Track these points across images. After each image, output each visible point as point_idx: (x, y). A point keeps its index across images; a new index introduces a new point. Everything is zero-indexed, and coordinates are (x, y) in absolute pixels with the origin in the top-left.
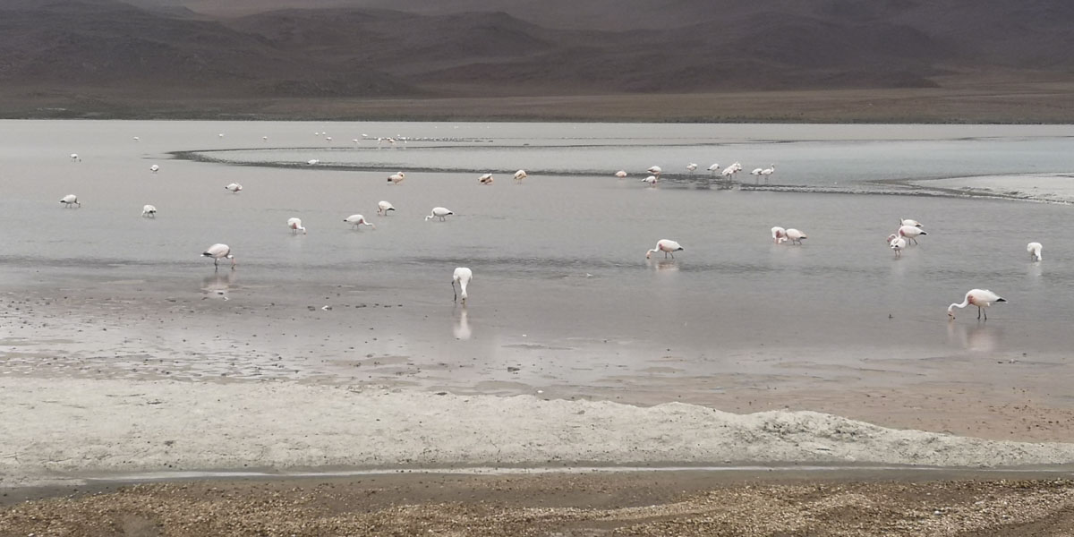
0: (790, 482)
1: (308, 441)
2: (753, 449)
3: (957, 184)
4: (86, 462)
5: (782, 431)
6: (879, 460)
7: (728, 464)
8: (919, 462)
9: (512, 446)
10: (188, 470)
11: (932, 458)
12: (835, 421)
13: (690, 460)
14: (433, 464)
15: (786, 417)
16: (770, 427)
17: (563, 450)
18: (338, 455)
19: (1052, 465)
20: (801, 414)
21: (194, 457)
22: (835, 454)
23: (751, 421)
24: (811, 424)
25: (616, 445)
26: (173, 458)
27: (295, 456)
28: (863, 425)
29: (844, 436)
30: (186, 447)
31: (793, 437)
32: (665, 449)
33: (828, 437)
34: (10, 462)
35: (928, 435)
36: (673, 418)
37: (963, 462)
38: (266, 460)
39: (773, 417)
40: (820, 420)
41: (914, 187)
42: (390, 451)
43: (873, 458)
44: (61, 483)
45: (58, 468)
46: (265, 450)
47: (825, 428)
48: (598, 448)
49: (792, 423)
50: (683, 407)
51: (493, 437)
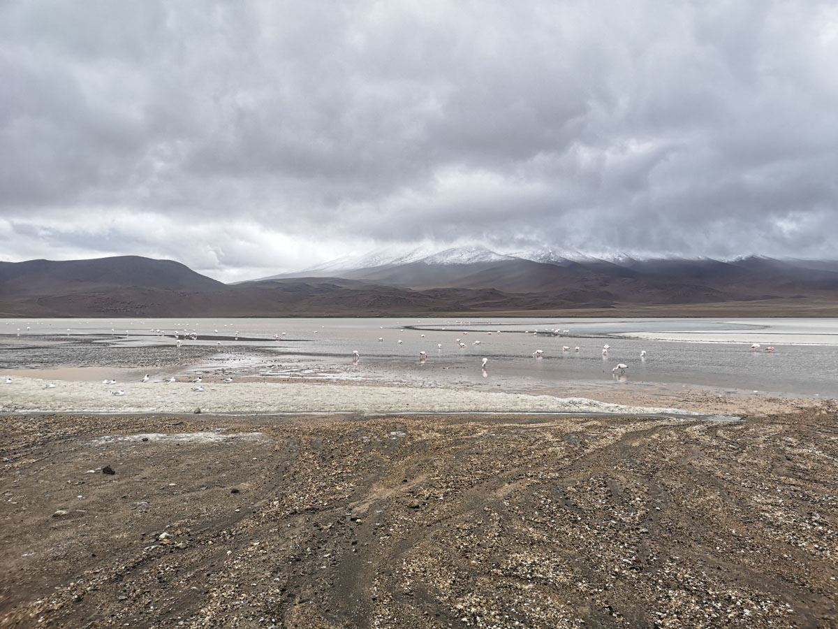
0: (577, 417)
1: (445, 404)
2: (566, 408)
4: (386, 409)
5: (575, 404)
7: (559, 412)
8: (614, 412)
13: (549, 411)
14: (478, 411)
15: (576, 400)
16: (571, 402)
17: (513, 408)
19: (652, 414)
20: (580, 399)
21: (414, 408)
23: (566, 400)
24: (583, 402)
25: (528, 407)
26: (409, 408)
28: (597, 402)
29: (592, 405)
31: (578, 405)
32: (542, 408)
33: (588, 405)
34: (366, 409)
35: (616, 405)
36: (544, 399)
38: (433, 409)
39: (572, 399)
40: (585, 401)
42: (466, 408)
43: (601, 411)
45: (379, 411)
46: (433, 407)
47: (587, 403)
48: (523, 407)
50: (546, 396)
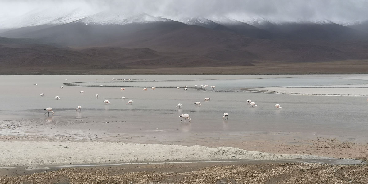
0: (226, 165)
1: (105, 156)
2: (216, 157)
3: (260, 89)
4: (49, 163)
5: (223, 152)
6: (247, 159)
7: (210, 160)
8: (257, 159)
9: (156, 157)
10: (75, 164)
11: (260, 158)
12: (236, 149)
13: (201, 160)
14: (137, 162)
15: (224, 149)
16: (220, 151)
17: (169, 158)
18: (113, 160)
19: (290, 160)
20: (228, 148)
21: (76, 161)
22: (236, 158)
23: (215, 150)
24: (230, 150)
25: (182, 156)
26: (71, 161)
27: (102, 160)
28: (243, 150)
29: (239, 153)
30: (75, 159)
31: (226, 153)
32: (194, 157)
33: (235, 153)
34: (30, 163)
35: (259, 152)
36: (196, 149)
37: (268, 159)
38: (95, 162)
39: (221, 149)
40: (233, 149)
41: (250, 90)
42: (126, 159)
44: (43, 168)
45: (42, 165)
46: (94, 159)
47: (234, 151)
48: (178, 157)
49: (226, 150)
50: (198, 146)
51: (152, 155)
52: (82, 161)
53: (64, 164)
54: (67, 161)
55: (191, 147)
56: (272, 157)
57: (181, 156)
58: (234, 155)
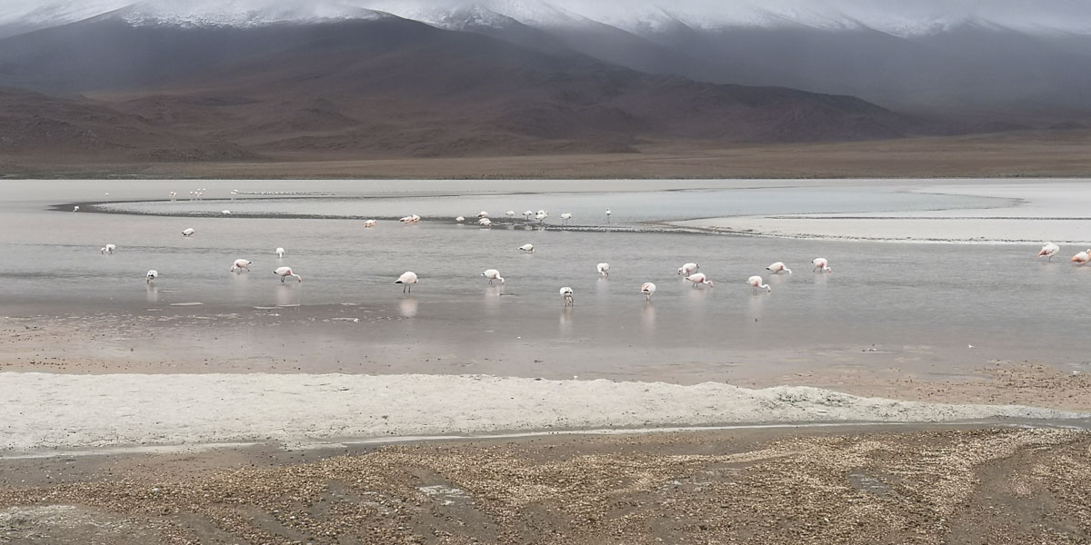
5: (792, 401)
6: (862, 418)
7: (765, 423)
8: (890, 419)
9: (615, 415)
10: (405, 436)
11: (897, 417)
12: (826, 392)
13: (737, 421)
15: (791, 391)
16: (784, 398)
17: (650, 416)
18: (502, 423)
20: (800, 388)
22: (831, 415)
23: (770, 393)
24: (809, 396)
25: (684, 413)
27: (473, 425)
28: (845, 396)
29: (834, 403)
30: (399, 421)
31: (800, 404)
33: (822, 403)
35: (893, 401)
36: (714, 392)
37: (919, 418)
39: (783, 391)
40: (815, 393)
43: (858, 417)
44: (328, 446)
47: (820, 398)
49: (798, 395)
50: (718, 385)
51: (601, 408)
52: (419, 426)
53: (375, 436)
54: (381, 426)
55: (696, 386)
56: (928, 411)
57: (682, 413)
58: (821, 408)
